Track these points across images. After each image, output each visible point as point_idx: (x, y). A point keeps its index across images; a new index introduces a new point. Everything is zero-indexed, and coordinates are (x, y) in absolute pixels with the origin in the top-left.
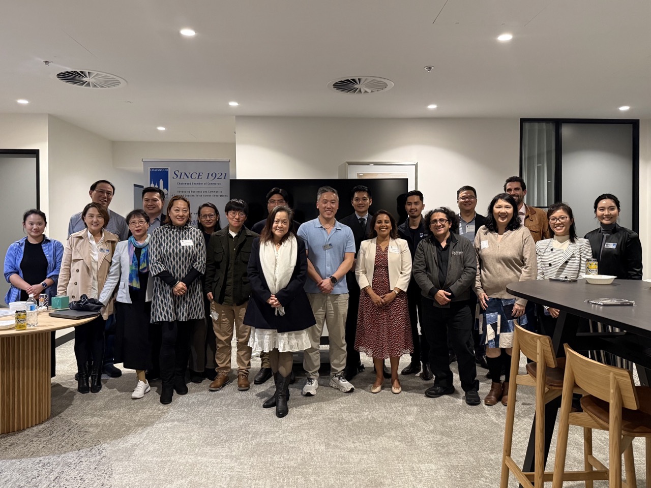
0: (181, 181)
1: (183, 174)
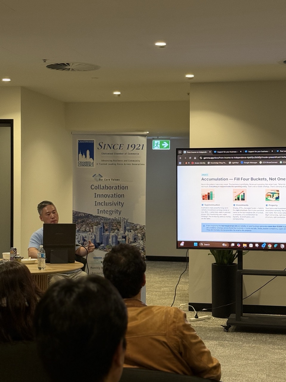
0: (105, 151)
1: (106, 145)
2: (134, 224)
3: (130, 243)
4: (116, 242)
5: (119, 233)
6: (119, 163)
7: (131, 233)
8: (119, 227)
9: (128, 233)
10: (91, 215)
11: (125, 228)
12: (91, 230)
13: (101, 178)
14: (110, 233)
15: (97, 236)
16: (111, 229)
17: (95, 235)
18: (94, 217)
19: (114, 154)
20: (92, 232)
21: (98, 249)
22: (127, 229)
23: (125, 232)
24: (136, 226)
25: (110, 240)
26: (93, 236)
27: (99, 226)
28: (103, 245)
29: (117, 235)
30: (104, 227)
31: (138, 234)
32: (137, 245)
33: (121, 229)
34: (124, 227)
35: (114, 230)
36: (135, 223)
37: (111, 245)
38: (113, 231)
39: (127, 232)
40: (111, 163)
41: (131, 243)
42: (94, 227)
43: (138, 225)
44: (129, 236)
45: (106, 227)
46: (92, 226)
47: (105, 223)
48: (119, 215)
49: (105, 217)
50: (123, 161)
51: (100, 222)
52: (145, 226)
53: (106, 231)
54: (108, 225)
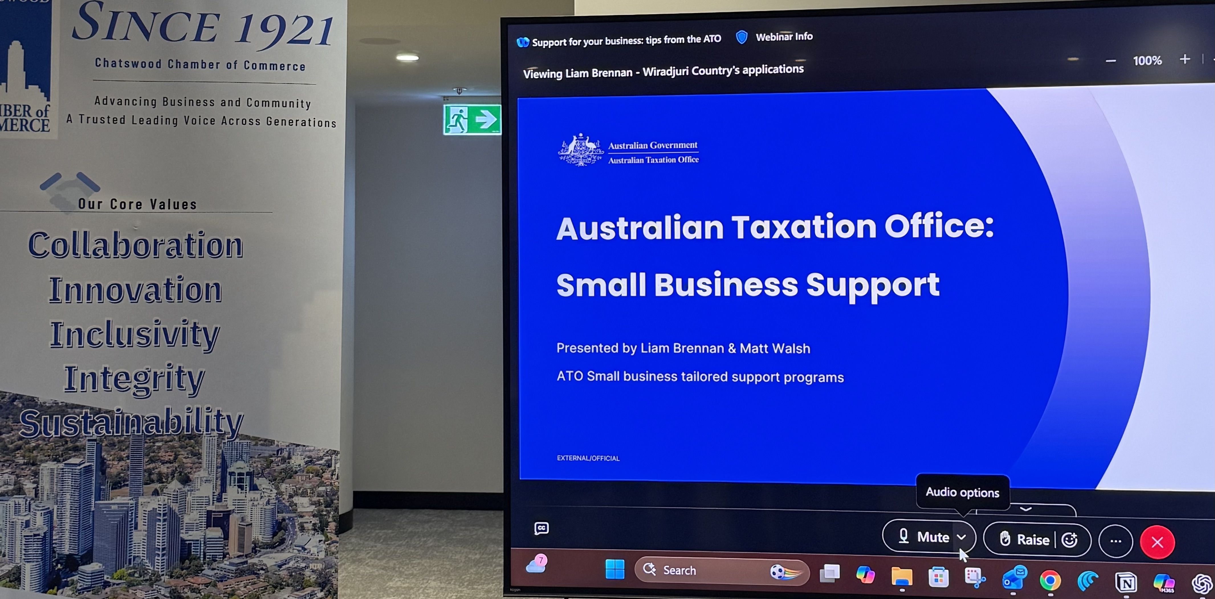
0: (114, 49)
1: (124, 19)
2: (272, 442)
3: (248, 550)
4: (168, 550)
5: (189, 498)
6: (194, 112)
7: (256, 495)
8: (188, 462)
9: (242, 496)
10: (31, 402)
11: (224, 466)
12: (28, 486)
13: (89, 196)
14: (136, 495)
15: (61, 516)
16: (142, 478)
17: (51, 513)
18: (44, 409)
19: (164, 64)
20: (33, 495)
21: (68, 590)
22: (232, 474)
23: (224, 490)
24: (285, 454)
25: (139, 537)
26: (40, 521)
27: (72, 461)
28: (95, 566)
29: (175, 507)
30: (102, 464)
31: (296, 499)
32: (291, 559)
33: (203, 473)
34: (216, 461)
35: (160, 481)
36: (282, 439)
37: (142, 564)
38: (157, 486)
39: (232, 493)
40: (148, 112)
41: (254, 549)
42: (47, 467)
43: (299, 450)
44: (248, 513)
45: (115, 468)
46: (34, 464)
47: (113, 445)
48: (193, 395)
49: (107, 412)
50: (217, 103)
51: (78, 437)
52: (335, 452)
53: (117, 485)
54: (124, 454)
